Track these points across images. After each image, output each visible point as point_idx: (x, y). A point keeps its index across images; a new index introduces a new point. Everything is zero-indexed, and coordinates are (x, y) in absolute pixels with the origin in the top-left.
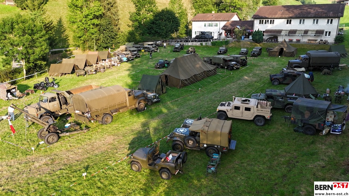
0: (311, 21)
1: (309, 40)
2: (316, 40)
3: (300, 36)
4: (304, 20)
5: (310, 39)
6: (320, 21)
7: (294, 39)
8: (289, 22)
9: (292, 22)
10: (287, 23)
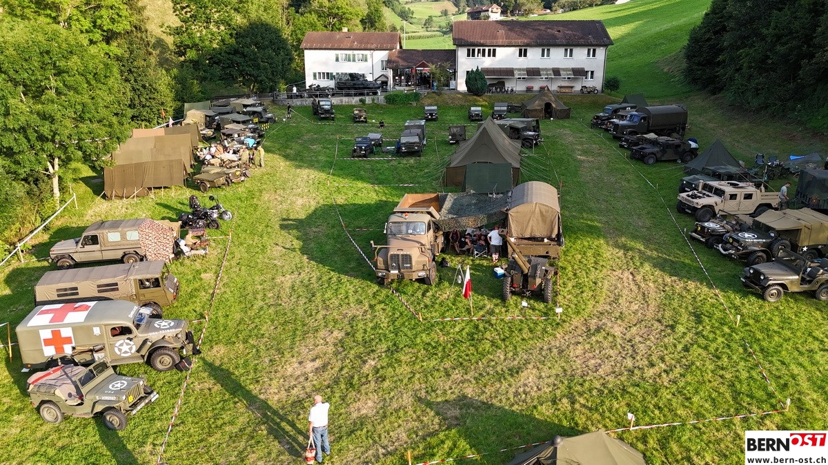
0: (561, 51)
1: (561, 87)
2: (572, 87)
3: (544, 79)
4: (548, 50)
5: (563, 85)
6: (576, 51)
7: (536, 86)
8: (523, 53)
9: (528, 54)
10: (520, 55)
